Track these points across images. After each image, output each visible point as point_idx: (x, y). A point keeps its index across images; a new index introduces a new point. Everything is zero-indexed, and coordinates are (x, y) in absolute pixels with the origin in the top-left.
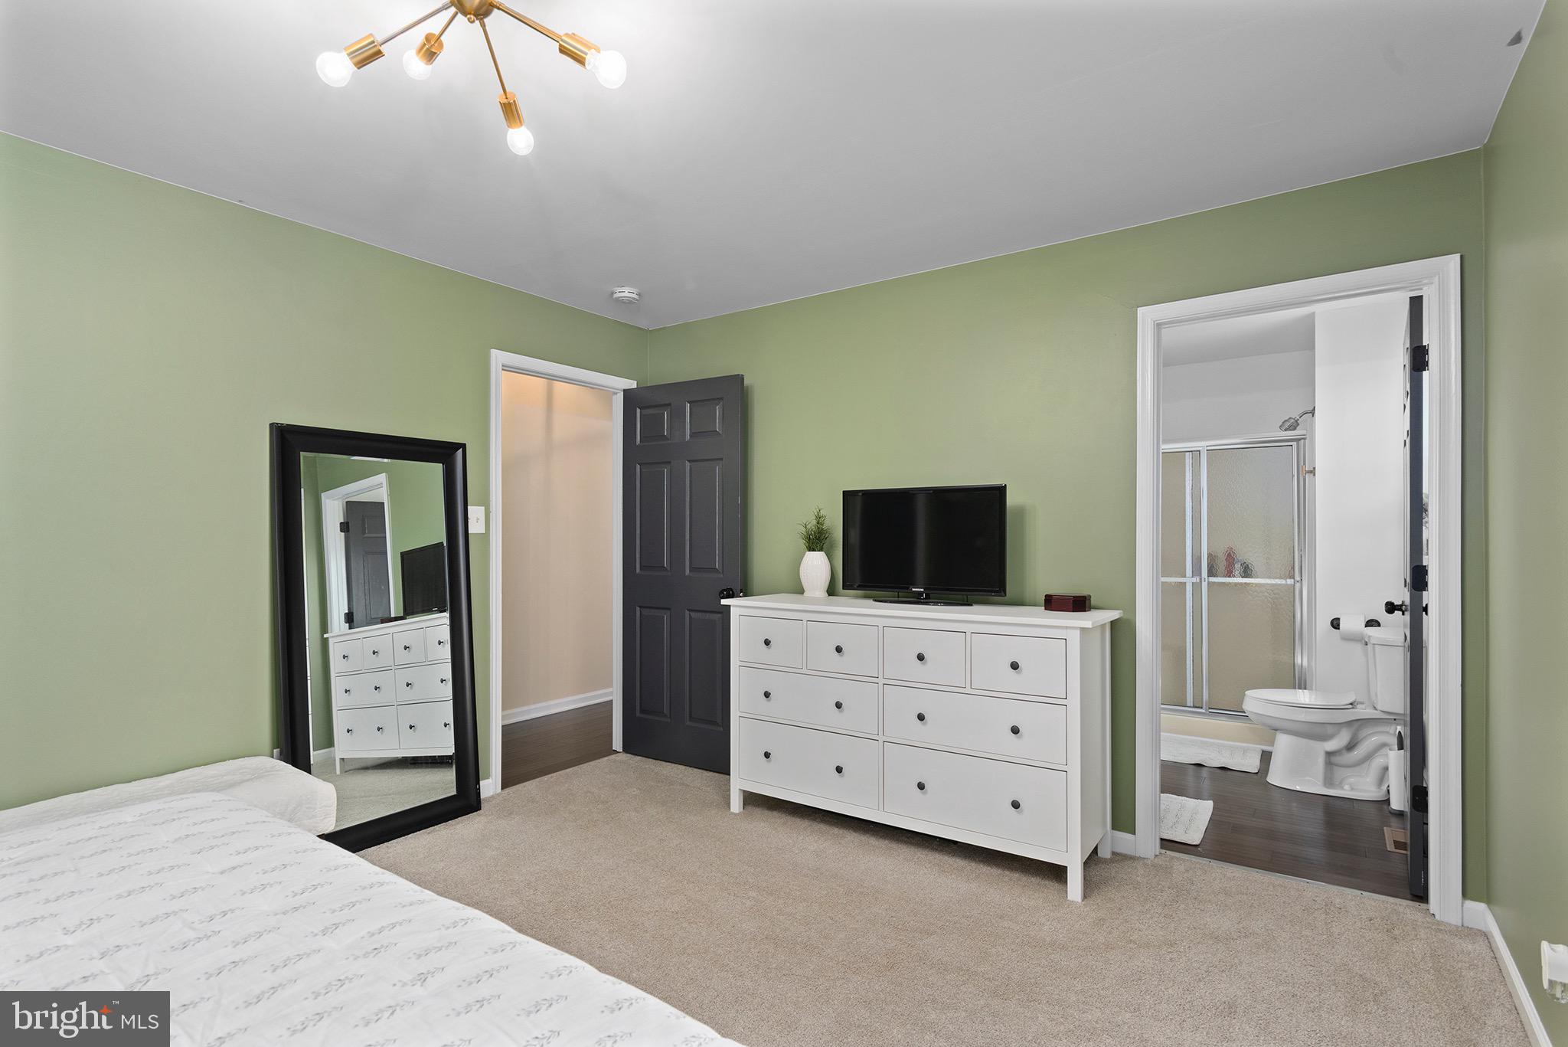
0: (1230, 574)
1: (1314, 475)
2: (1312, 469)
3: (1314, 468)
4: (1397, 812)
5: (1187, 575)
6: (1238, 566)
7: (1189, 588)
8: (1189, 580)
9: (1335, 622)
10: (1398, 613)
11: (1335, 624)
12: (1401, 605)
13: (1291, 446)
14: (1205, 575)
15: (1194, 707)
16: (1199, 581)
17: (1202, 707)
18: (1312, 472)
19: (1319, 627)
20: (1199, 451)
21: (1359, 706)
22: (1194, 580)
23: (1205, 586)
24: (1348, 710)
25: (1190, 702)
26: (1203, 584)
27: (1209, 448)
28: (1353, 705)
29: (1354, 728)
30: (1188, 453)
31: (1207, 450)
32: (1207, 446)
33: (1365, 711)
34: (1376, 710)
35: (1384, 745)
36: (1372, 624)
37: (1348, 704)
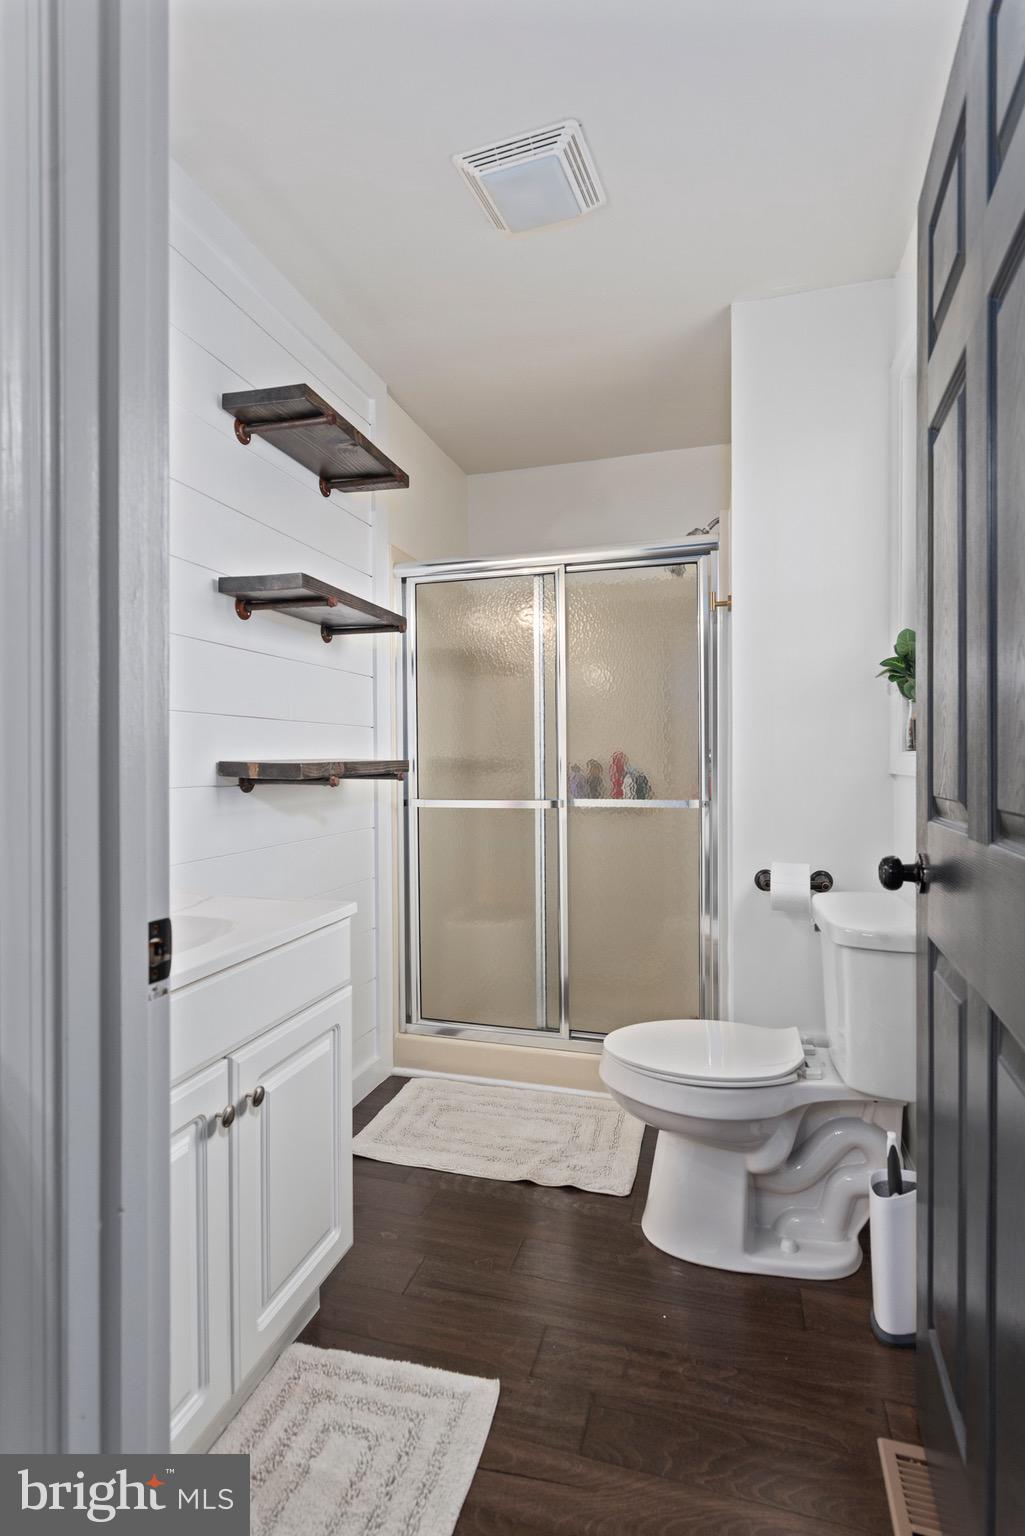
0: (619, 795)
1: (730, 609)
2: (726, 599)
3: (730, 597)
4: (889, 1340)
5: (537, 796)
6: (628, 780)
7: (539, 819)
8: (540, 805)
9: (762, 878)
10: (909, 888)
11: (763, 881)
12: (919, 867)
13: (696, 563)
14: (563, 795)
15: (548, 1029)
16: (554, 804)
17: (557, 1030)
18: (727, 604)
19: (737, 883)
20: (553, 573)
21: (809, 1071)
22: (547, 804)
23: (563, 812)
24: (791, 1086)
25: (541, 1021)
26: (561, 809)
27: (569, 569)
28: (800, 1071)
29: (798, 1122)
30: (537, 578)
31: (566, 572)
32: (566, 565)
33: (822, 1083)
34: (842, 1081)
35: (854, 1148)
36: (821, 882)
37: (790, 1073)
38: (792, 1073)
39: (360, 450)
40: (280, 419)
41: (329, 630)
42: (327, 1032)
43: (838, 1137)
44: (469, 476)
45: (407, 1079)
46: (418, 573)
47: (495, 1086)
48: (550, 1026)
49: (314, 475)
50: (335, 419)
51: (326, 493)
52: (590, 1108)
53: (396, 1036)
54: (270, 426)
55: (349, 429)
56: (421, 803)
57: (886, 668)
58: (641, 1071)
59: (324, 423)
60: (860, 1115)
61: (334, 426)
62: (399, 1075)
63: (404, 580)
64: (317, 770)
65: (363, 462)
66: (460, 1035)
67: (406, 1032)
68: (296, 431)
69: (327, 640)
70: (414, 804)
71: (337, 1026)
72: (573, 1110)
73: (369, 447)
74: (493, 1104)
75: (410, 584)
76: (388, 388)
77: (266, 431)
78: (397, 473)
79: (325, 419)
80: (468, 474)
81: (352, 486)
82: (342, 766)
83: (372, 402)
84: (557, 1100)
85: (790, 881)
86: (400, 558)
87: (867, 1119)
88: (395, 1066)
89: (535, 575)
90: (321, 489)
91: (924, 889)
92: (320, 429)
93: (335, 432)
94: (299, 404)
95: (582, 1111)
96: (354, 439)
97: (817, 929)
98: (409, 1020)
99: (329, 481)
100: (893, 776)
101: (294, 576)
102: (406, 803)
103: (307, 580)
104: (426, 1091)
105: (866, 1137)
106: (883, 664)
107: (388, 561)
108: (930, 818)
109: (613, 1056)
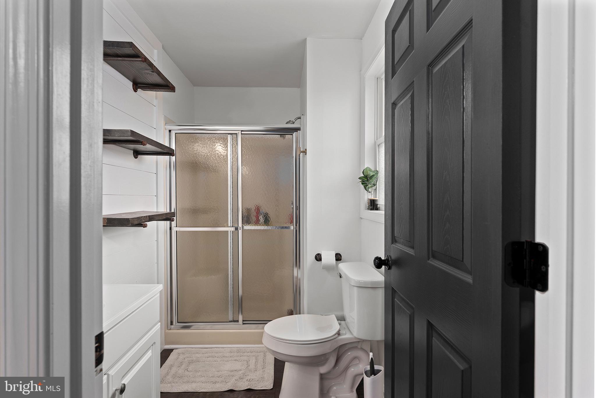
1: (306, 154)
2: (304, 150)
3: (306, 150)
5: (229, 225)
7: (230, 235)
8: (230, 230)
11: (318, 258)
12: (387, 260)
13: (292, 135)
14: (240, 225)
15: (234, 321)
16: (237, 229)
17: (238, 321)
18: (305, 152)
19: (308, 258)
20: (237, 134)
21: (341, 332)
22: (233, 229)
23: (240, 232)
24: (336, 339)
25: (231, 318)
26: (239, 231)
27: (243, 132)
28: (338, 333)
29: (337, 352)
30: (229, 135)
31: (241, 134)
32: (242, 131)
33: (346, 336)
34: (352, 334)
35: (355, 358)
36: (338, 257)
37: (335, 334)
38: (336, 334)
39: (155, 74)
40: (117, 56)
41: (137, 153)
42: (151, 346)
43: (350, 354)
44: (195, 87)
45: (172, 350)
46: (176, 129)
47: (211, 348)
48: (234, 320)
49: (131, 82)
50: (146, 60)
51: (135, 90)
52: (252, 352)
53: (166, 332)
54: (112, 58)
55: (151, 65)
56: (178, 229)
57: (361, 180)
58: (279, 340)
59: (140, 61)
60: (357, 346)
61: (145, 63)
62: (167, 349)
63: (170, 131)
64: (137, 220)
65: (155, 79)
66: (192, 328)
67: (170, 329)
68: (126, 63)
69: (136, 158)
70: (174, 229)
71: (154, 343)
72: (246, 354)
73: (159, 73)
74: (212, 357)
75: (173, 134)
76: (163, 46)
77: (110, 60)
78: (171, 86)
79: (141, 59)
80: (194, 86)
81: (148, 89)
82: (148, 217)
83: (156, 51)
84: (239, 351)
85: (328, 258)
86: (168, 121)
87: (359, 347)
88: (165, 345)
89: (229, 134)
90: (133, 88)
91: (390, 268)
92: (138, 64)
93: (144, 65)
94: (128, 51)
95: (249, 354)
96: (152, 69)
97: (341, 277)
98: (172, 323)
99: (137, 85)
100: (361, 218)
101: (127, 131)
102: (171, 229)
103: (133, 133)
104: (181, 355)
105: (360, 354)
106: (360, 178)
107: (162, 122)
108: (392, 243)
109: (268, 334)
